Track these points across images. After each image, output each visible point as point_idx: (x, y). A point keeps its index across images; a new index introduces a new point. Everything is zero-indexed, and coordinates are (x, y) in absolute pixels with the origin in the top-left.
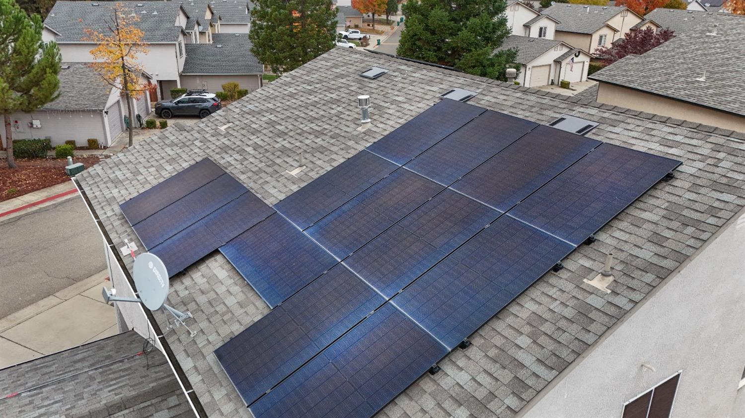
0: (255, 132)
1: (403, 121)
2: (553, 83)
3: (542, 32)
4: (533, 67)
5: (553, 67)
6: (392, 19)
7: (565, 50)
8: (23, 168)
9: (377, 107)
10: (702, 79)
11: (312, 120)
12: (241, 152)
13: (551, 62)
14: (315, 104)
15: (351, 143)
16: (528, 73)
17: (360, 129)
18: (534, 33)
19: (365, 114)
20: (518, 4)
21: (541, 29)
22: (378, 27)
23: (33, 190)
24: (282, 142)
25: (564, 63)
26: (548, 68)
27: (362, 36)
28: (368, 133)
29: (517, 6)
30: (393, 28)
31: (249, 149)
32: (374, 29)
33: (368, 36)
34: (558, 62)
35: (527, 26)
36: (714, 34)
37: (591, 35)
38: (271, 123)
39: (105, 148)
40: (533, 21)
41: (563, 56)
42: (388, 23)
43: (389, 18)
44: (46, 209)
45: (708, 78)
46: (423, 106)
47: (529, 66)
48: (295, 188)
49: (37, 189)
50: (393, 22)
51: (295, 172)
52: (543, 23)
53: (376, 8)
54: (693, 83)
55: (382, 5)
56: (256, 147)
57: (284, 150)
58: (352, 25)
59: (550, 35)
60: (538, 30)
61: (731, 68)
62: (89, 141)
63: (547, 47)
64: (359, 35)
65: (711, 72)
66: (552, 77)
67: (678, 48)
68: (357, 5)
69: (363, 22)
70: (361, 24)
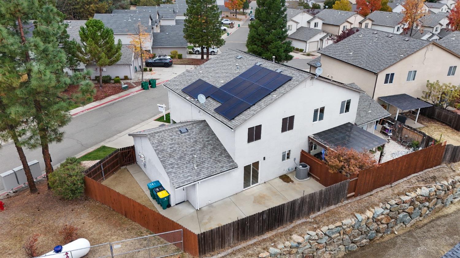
0: (210, 73)
1: (246, 70)
2: (319, 49)
3: (316, 25)
4: (310, 42)
5: (319, 42)
6: (246, 12)
7: (325, 34)
8: (106, 87)
9: (240, 66)
10: (351, 54)
11: (224, 69)
12: (208, 77)
13: (319, 40)
14: (225, 65)
15: (234, 75)
16: (308, 45)
17: (236, 72)
18: (312, 26)
19: (238, 68)
20: (304, 12)
21: (315, 23)
22: (239, 17)
23: (113, 95)
24: (217, 75)
25: (324, 40)
26: (317, 43)
27: (230, 22)
28: (238, 73)
29: (304, 13)
30: (246, 17)
31: (210, 77)
32: (236, 18)
33: (233, 23)
34: (321, 40)
35: (309, 22)
36: (361, 36)
37: (339, 26)
38: (213, 70)
39: (131, 79)
40: (312, 20)
41: (324, 37)
42: (244, 14)
43: (244, 11)
44: (121, 101)
45: (353, 53)
46: (251, 66)
47: (308, 42)
48: (223, 85)
49: (114, 94)
50: (247, 13)
51: (222, 81)
52: (317, 20)
53: (238, 7)
54: (348, 55)
55: (241, 5)
56: (211, 76)
57: (218, 77)
58: (225, 16)
59: (320, 27)
60: (314, 24)
61: (361, 50)
62: (125, 76)
63: (317, 32)
64: (229, 22)
65: (355, 51)
66: (319, 47)
67: (348, 41)
68: (227, 5)
69: (231, 13)
70: (229, 15)
